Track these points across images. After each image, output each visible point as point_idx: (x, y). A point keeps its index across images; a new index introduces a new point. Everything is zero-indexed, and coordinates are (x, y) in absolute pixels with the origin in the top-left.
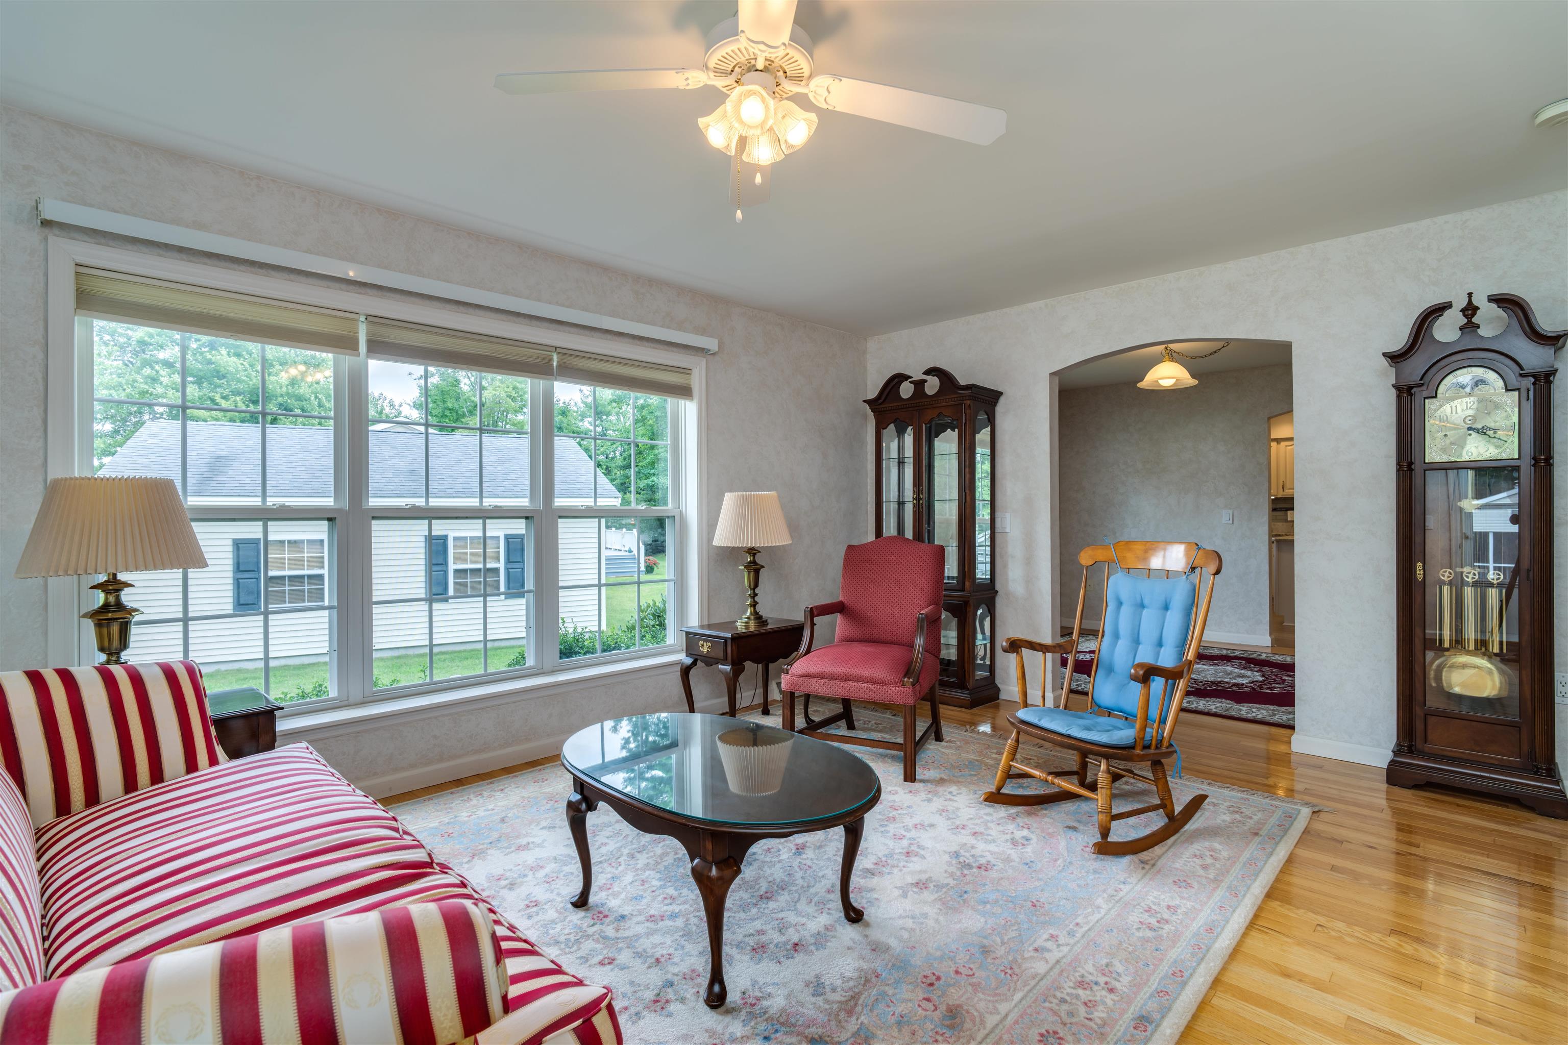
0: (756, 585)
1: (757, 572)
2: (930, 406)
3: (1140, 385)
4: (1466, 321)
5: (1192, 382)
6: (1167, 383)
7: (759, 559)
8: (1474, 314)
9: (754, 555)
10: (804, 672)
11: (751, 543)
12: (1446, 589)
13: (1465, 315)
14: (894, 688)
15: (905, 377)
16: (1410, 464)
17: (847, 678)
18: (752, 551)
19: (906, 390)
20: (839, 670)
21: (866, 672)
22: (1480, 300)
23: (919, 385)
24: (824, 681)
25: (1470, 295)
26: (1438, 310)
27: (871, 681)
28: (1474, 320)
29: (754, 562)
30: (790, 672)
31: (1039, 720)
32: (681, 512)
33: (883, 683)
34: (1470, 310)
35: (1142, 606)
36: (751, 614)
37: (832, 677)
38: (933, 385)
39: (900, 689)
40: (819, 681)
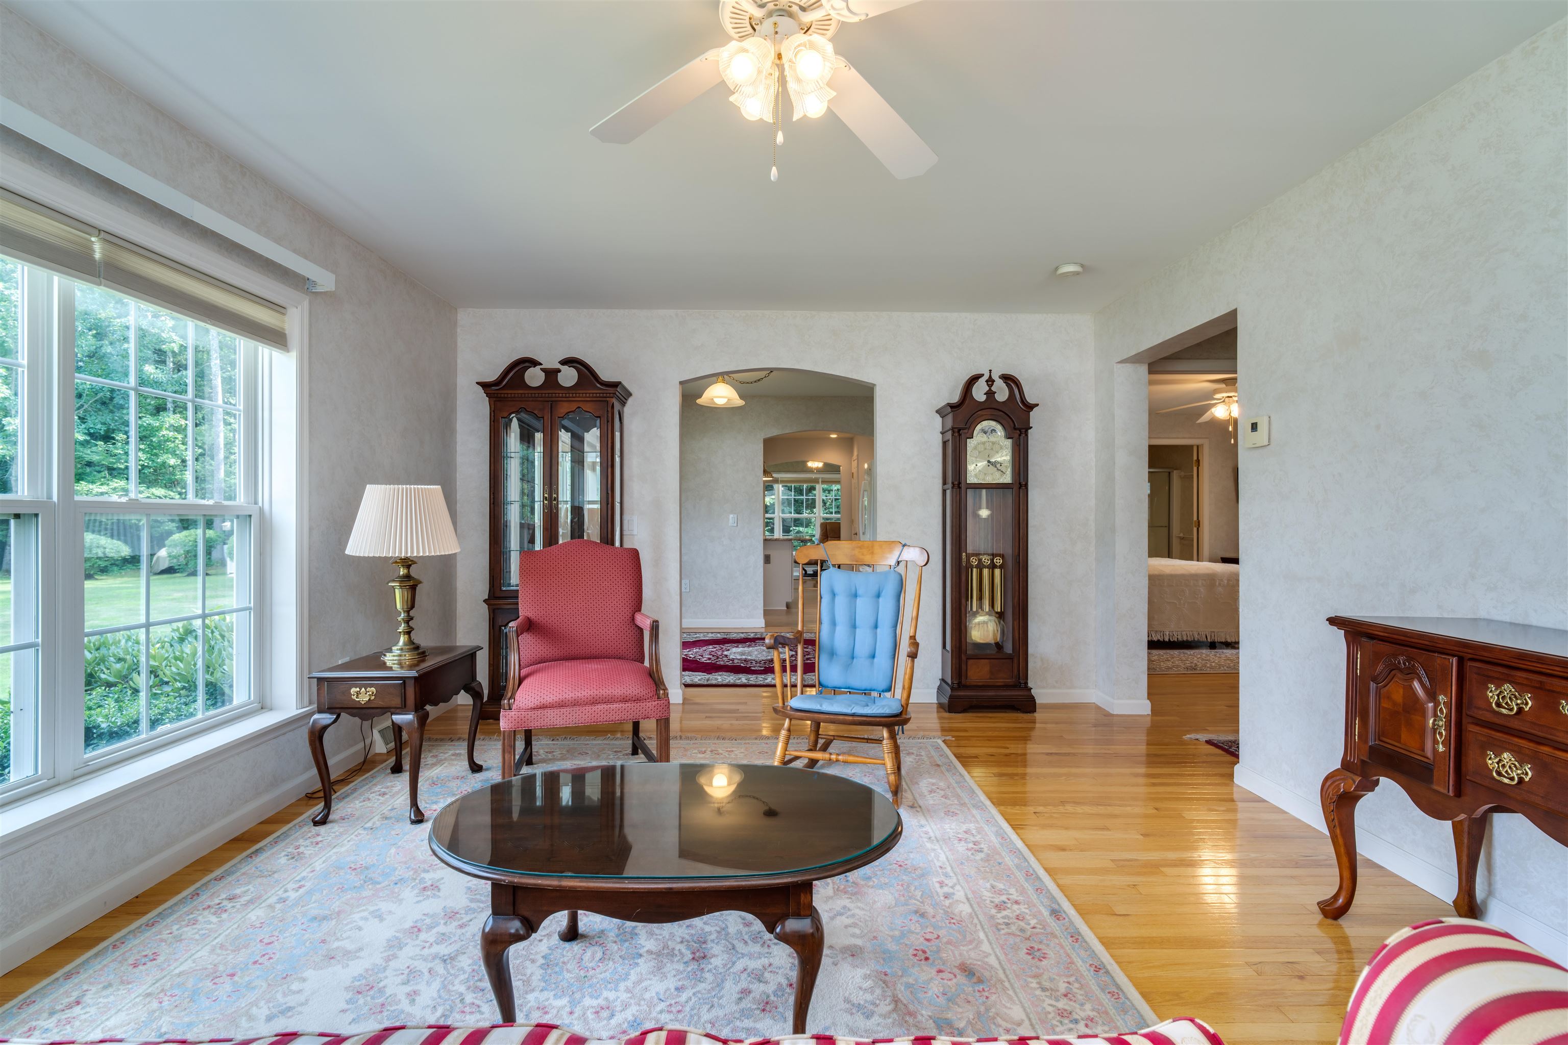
0: (412, 607)
1: (413, 588)
2: (565, 399)
3: (699, 401)
4: (988, 388)
5: (739, 402)
6: (720, 402)
7: (414, 572)
8: (992, 385)
9: (408, 567)
10: (537, 703)
11: (406, 552)
12: (975, 570)
13: (988, 385)
14: (650, 703)
15: (534, 363)
16: (960, 483)
17: (594, 702)
18: (407, 563)
19: (534, 377)
20: (584, 693)
21: (618, 690)
22: (995, 377)
23: (551, 374)
24: (563, 710)
25: (990, 371)
26: (974, 379)
27: (625, 700)
28: (992, 388)
29: (408, 577)
30: (514, 707)
31: (821, 706)
32: (261, 510)
33: (637, 700)
34: (990, 381)
35: (855, 596)
36: (405, 644)
37: (575, 703)
38: (568, 377)
39: (656, 703)
40: (557, 711)
